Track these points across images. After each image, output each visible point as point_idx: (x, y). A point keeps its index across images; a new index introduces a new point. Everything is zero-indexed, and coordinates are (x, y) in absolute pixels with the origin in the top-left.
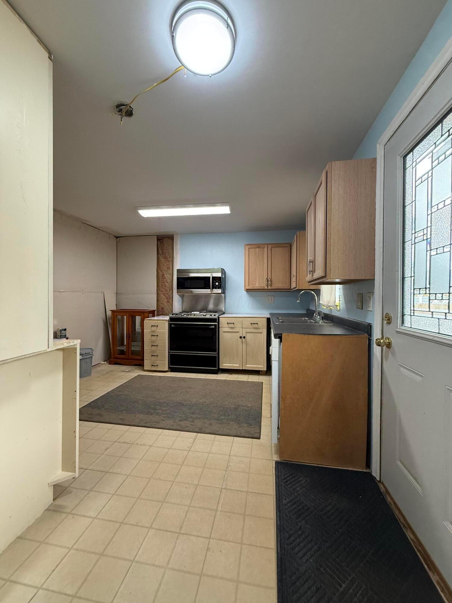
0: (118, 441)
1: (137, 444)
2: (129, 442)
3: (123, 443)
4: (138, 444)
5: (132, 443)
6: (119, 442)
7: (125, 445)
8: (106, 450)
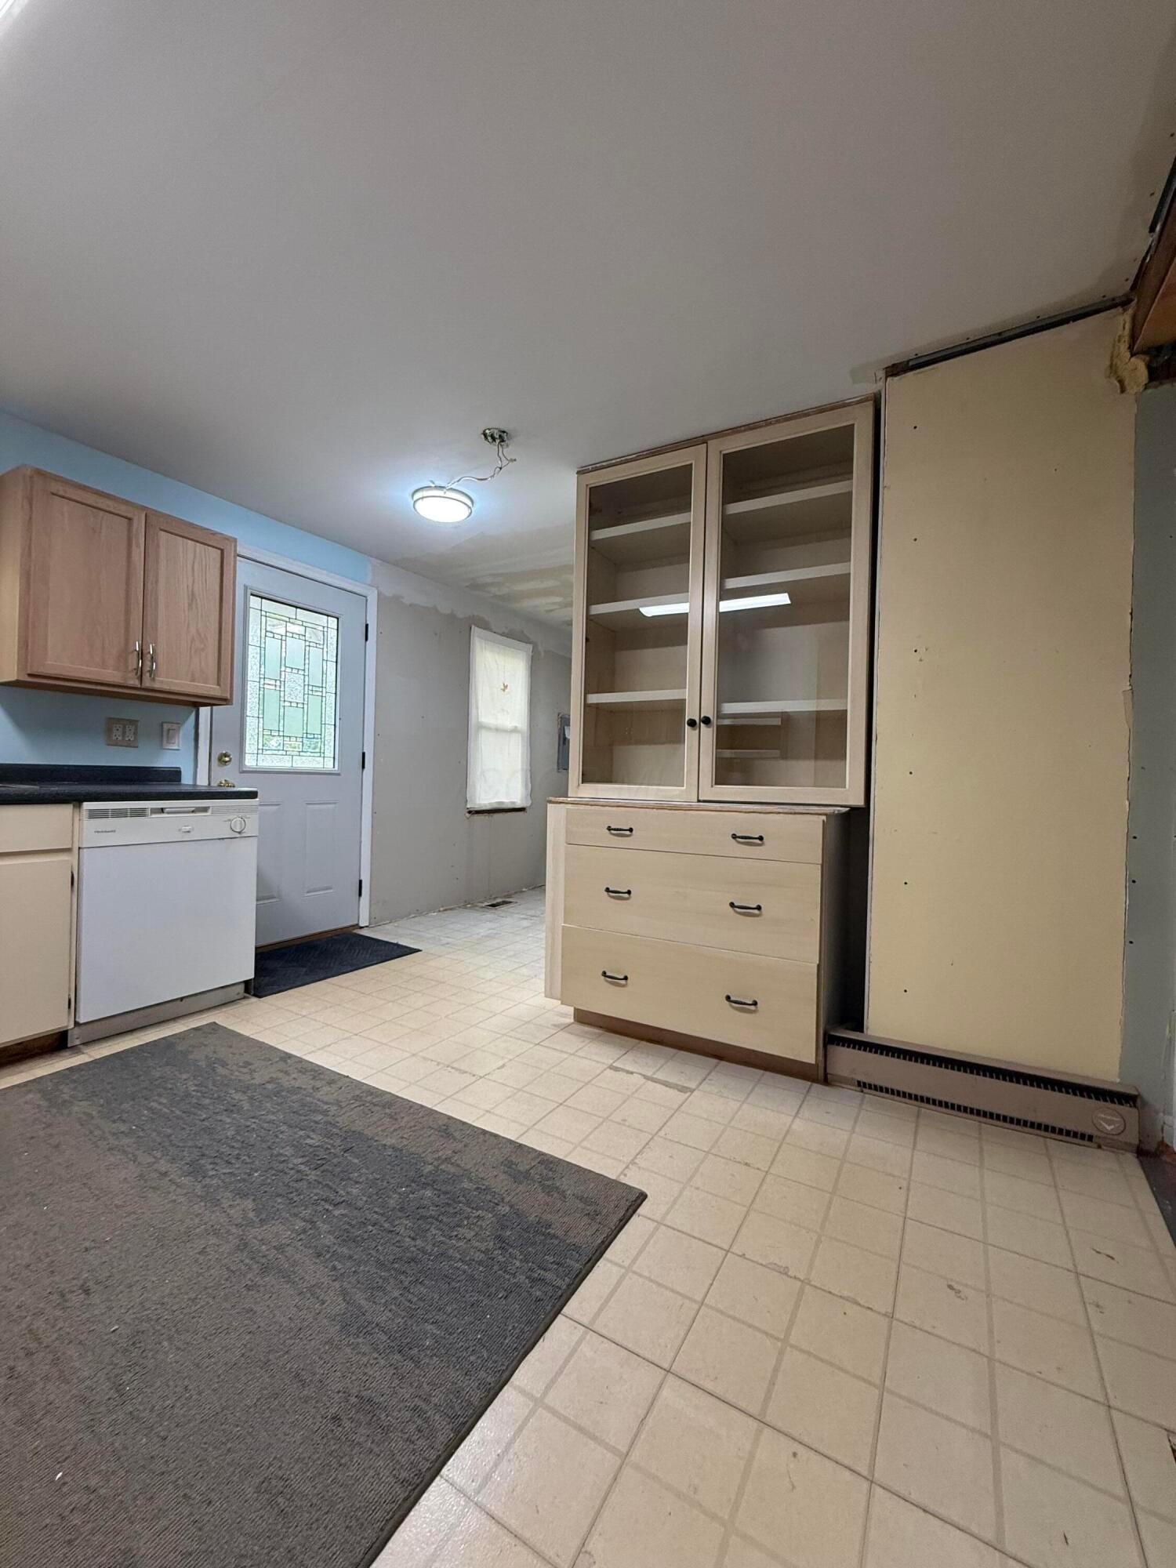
0: (474, 1079)
1: (438, 1064)
2: (453, 1071)
3: (466, 1072)
4: (436, 1063)
5: (448, 1067)
6: (474, 1075)
7: (462, 1068)
8: (503, 1066)
